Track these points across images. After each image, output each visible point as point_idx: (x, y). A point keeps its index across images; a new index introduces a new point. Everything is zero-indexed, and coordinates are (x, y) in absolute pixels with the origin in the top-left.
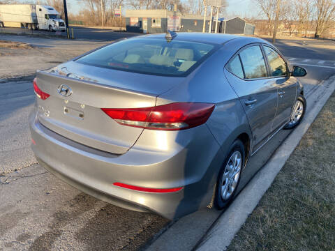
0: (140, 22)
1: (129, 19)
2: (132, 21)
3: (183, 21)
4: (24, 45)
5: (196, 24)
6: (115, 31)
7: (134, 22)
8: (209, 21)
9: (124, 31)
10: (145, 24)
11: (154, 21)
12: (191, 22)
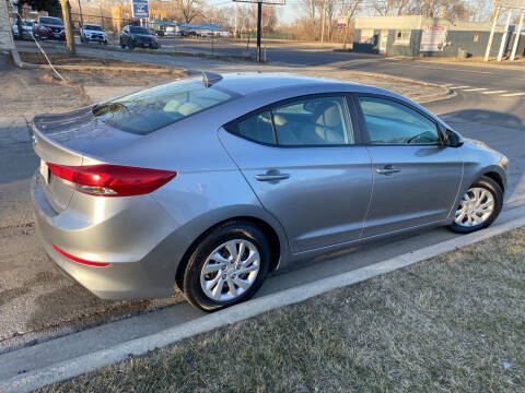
0: (376, 37)
1: (359, 31)
2: (363, 34)
3: (451, 35)
4: (179, 72)
5: (476, 39)
6: (335, 51)
7: (366, 37)
8: (502, 34)
9: (350, 50)
10: (383, 39)
11: (400, 35)
12: (469, 35)
